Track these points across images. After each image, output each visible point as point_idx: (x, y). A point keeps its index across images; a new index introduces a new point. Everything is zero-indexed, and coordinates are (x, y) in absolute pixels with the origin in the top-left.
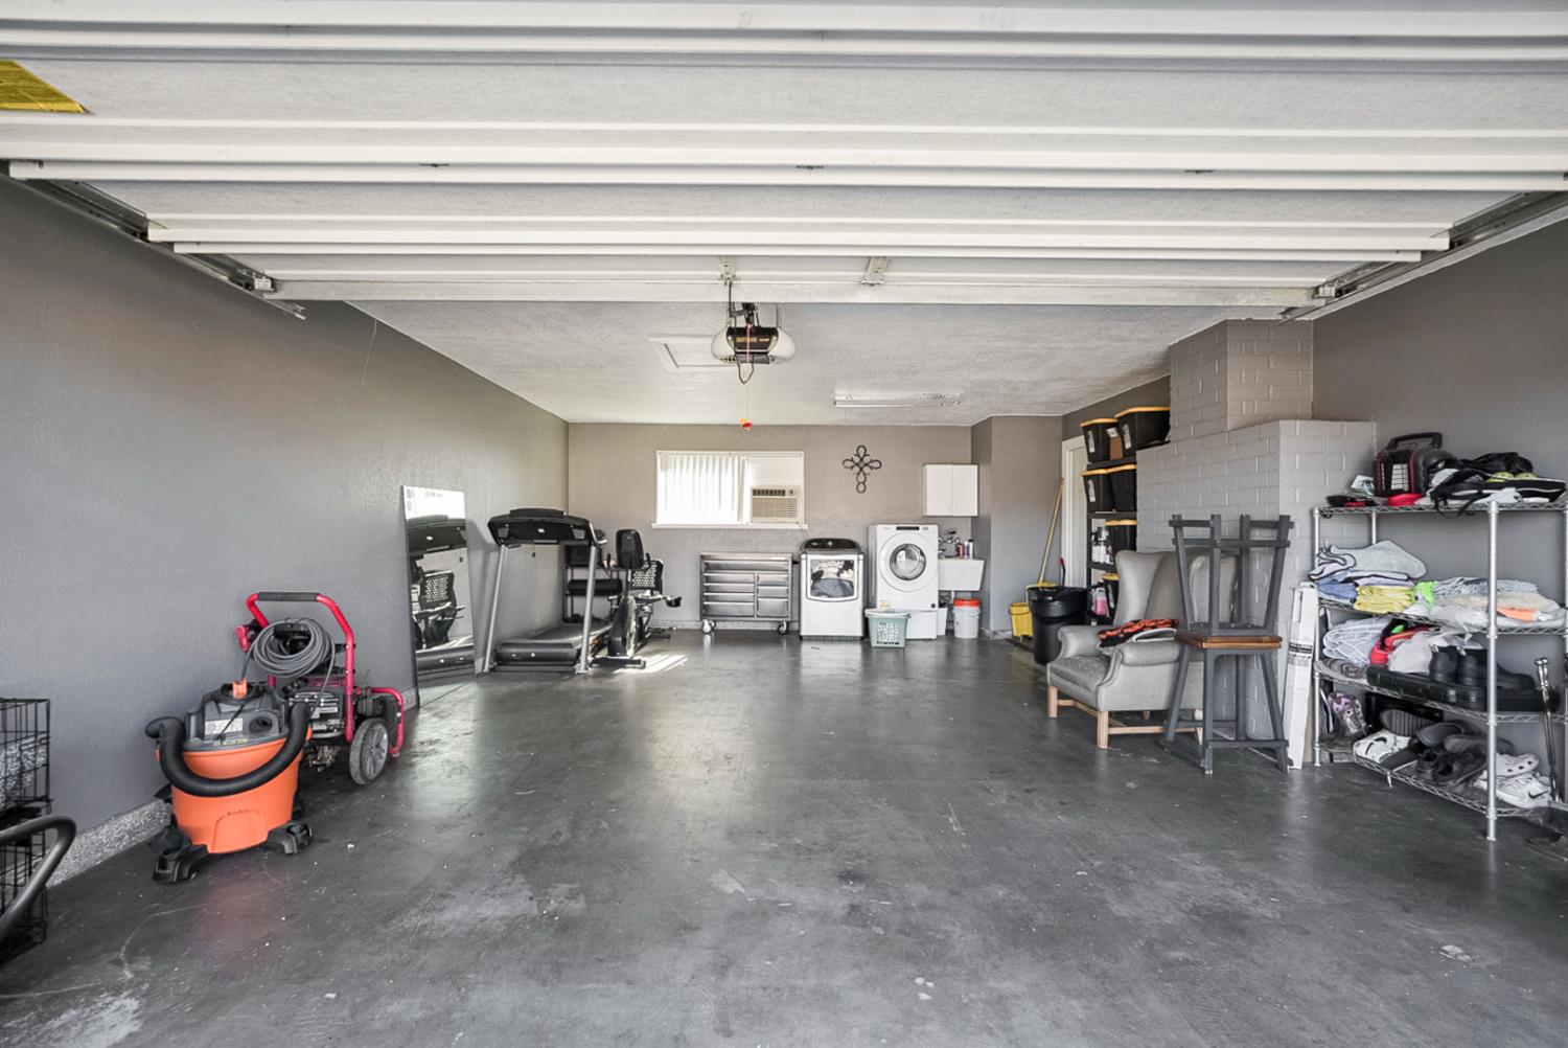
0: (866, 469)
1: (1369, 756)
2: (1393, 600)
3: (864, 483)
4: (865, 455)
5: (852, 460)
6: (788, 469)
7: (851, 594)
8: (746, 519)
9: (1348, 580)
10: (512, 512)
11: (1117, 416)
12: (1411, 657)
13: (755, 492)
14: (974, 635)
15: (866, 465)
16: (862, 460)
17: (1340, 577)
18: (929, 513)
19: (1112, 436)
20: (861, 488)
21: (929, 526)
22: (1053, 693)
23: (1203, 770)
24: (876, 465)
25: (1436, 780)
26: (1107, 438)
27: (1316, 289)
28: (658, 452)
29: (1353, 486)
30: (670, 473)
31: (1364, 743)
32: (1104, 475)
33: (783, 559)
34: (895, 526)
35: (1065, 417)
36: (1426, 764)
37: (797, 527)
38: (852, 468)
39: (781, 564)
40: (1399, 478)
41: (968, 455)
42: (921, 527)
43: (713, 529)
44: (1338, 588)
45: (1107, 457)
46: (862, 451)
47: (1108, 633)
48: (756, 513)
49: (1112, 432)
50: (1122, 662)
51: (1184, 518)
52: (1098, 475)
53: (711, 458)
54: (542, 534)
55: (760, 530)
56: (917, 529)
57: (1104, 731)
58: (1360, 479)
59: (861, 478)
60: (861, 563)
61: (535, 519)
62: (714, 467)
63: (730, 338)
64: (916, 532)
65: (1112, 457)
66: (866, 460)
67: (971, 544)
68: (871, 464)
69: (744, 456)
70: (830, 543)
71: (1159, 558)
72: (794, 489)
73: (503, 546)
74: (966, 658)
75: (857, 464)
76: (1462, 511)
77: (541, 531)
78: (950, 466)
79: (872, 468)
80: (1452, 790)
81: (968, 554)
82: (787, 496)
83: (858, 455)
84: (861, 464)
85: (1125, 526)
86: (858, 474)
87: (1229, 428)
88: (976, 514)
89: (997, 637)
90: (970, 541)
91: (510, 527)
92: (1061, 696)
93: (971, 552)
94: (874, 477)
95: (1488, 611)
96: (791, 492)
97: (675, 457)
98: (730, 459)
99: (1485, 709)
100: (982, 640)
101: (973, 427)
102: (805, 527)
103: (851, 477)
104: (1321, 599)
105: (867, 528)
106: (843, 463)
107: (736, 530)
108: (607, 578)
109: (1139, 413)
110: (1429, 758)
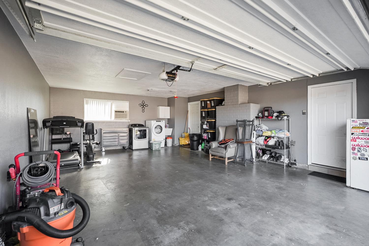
0: (144, 107)
1: (265, 159)
2: (269, 134)
3: (143, 110)
4: (144, 103)
5: (141, 104)
6: (125, 106)
7: (146, 138)
8: (113, 119)
9: (261, 130)
10: (54, 117)
11: (210, 99)
12: (271, 142)
13: (116, 112)
14: (171, 146)
15: (144, 105)
16: (143, 104)
17: (260, 130)
18: (160, 118)
19: (208, 103)
20: (143, 111)
21: (163, 121)
22: (211, 155)
23: (245, 166)
24: (147, 106)
25: (276, 161)
26: (207, 103)
27: (268, 83)
28: (85, 99)
29: (259, 115)
30: (89, 105)
31: (264, 157)
32: (207, 111)
33: (126, 129)
34: (156, 121)
35: (188, 97)
36: (274, 159)
37: (127, 121)
38: (141, 106)
39: (126, 131)
40: (266, 114)
41: (167, 105)
42: (161, 121)
43: (103, 122)
44: (259, 132)
45: (207, 107)
46: (143, 102)
47: (221, 142)
48: (116, 117)
49: (208, 102)
50: (230, 148)
51: (238, 120)
52: (205, 111)
53: (100, 101)
54: (65, 124)
55: (117, 122)
56: (160, 121)
57: (227, 161)
58: (260, 114)
59: (143, 109)
60: (148, 130)
61: (64, 119)
62: (103, 104)
63: (166, 74)
64: (160, 122)
65: (208, 107)
66: (144, 104)
67: (168, 125)
68: (146, 105)
69: (112, 101)
70: (137, 125)
71: (225, 127)
72: (126, 111)
73: (46, 129)
74: (170, 151)
75: (142, 105)
76: (281, 120)
77: (65, 123)
78: (164, 107)
79: (146, 106)
80: (278, 163)
81: (167, 127)
82: (125, 113)
83: (142, 103)
84: (143, 105)
85: (213, 121)
86: (143, 108)
87: (239, 104)
88: (169, 118)
89: (176, 145)
90: (168, 124)
91: (52, 122)
92: (212, 155)
93: (168, 127)
94: (146, 108)
95: (284, 135)
96: (126, 112)
97: (90, 100)
98: (108, 103)
99: (284, 149)
100: (173, 146)
101: (168, 98)
102: (129, 121)
103: (140, 108)
104: (256, 134)
105: (145, 121)
106: (139, 105)
107: (110, 122)
108: (66, 137)
109: (216, 99)
110: (275, 158)
